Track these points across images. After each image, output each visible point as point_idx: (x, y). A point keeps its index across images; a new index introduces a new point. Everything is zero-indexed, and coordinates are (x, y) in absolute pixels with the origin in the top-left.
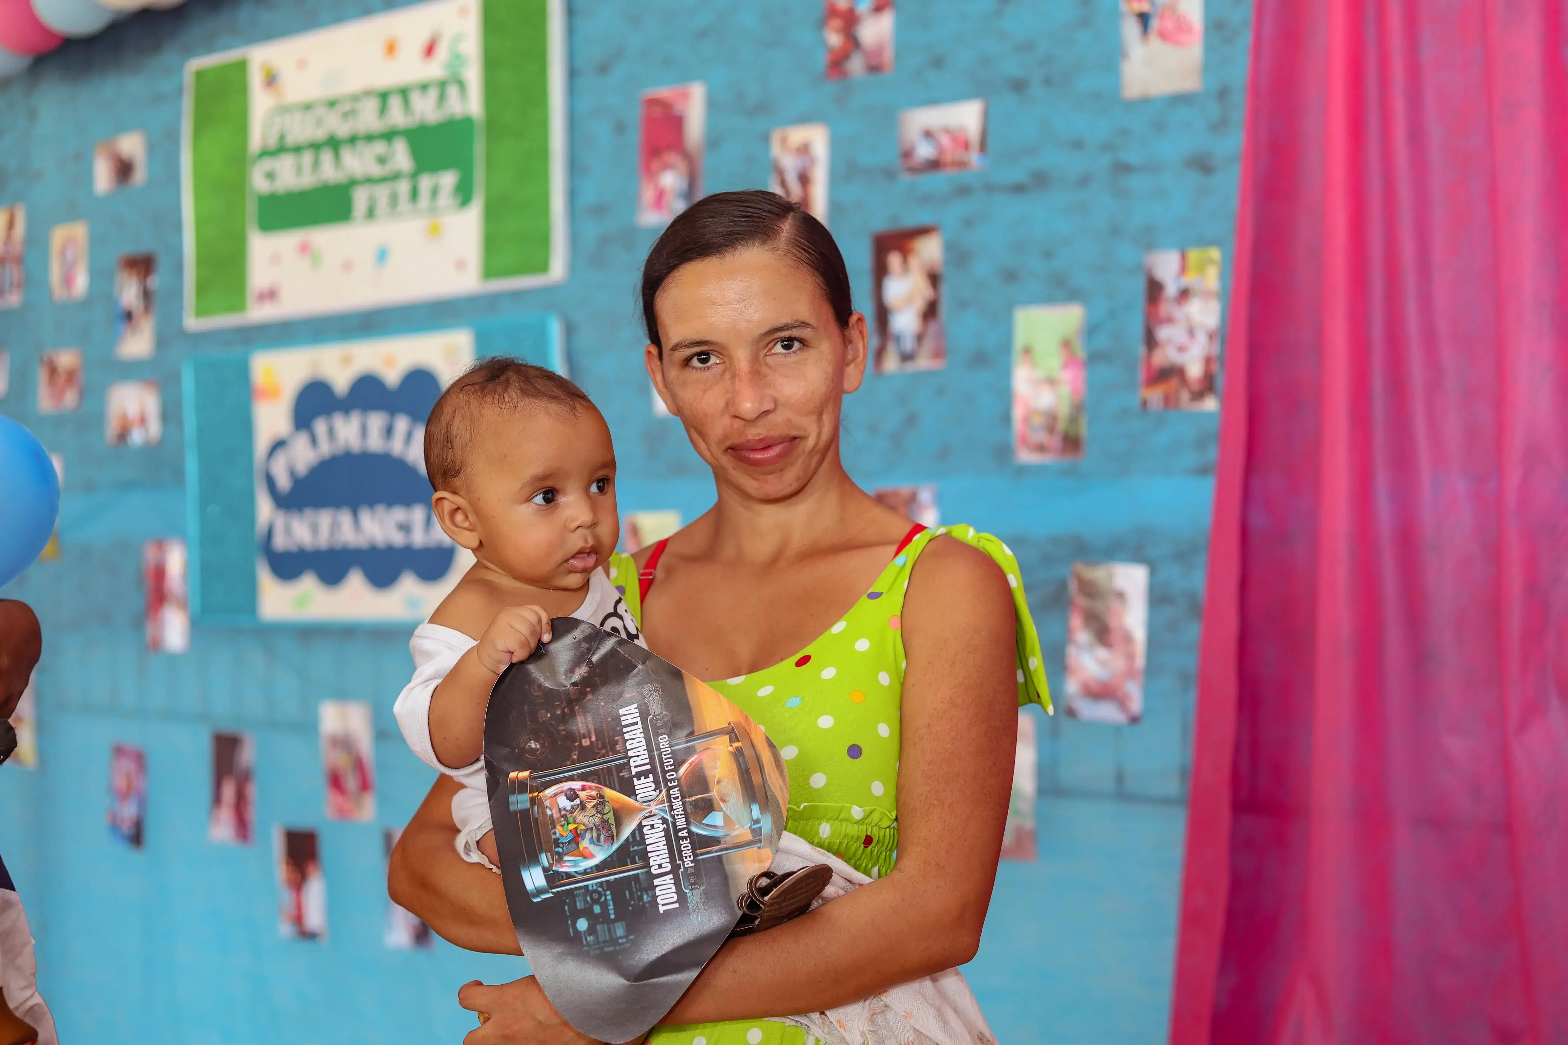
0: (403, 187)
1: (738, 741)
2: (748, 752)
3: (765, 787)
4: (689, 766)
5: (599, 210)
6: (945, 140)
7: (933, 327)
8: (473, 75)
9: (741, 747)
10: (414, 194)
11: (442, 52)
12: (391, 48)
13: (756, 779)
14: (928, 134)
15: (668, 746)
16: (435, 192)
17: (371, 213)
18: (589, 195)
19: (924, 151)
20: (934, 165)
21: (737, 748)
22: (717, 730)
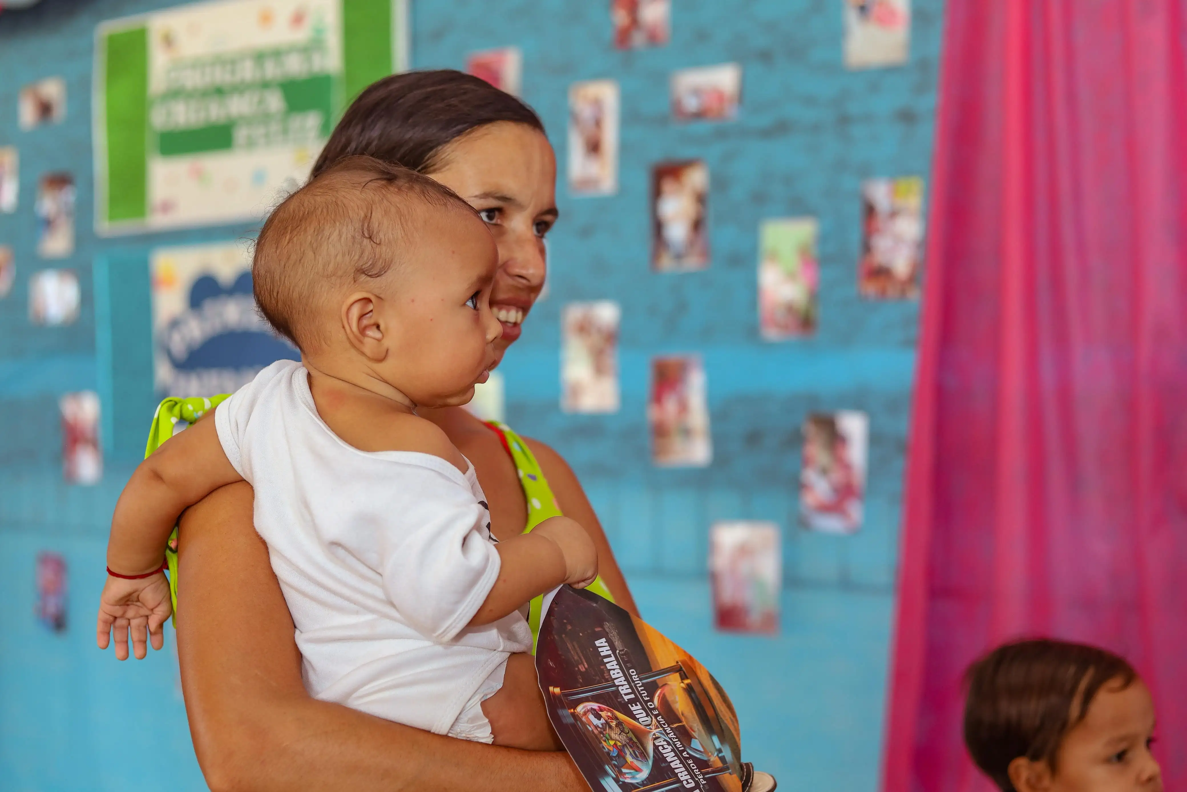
0: (276, 126)
1: (687, 678)
2: (697, 689)
3: (718, 719)
4: (659, 698)
9: (691, 684)
10: (285, 132)
11: (308, 22)
12: (266, 18)
13: (710, 713)
14: (695, 92)
15: (638, 679)
17: (251, 143)
19: (691, 104)
20: (699, 114)
21: (688, 685)
22: (668, 668)
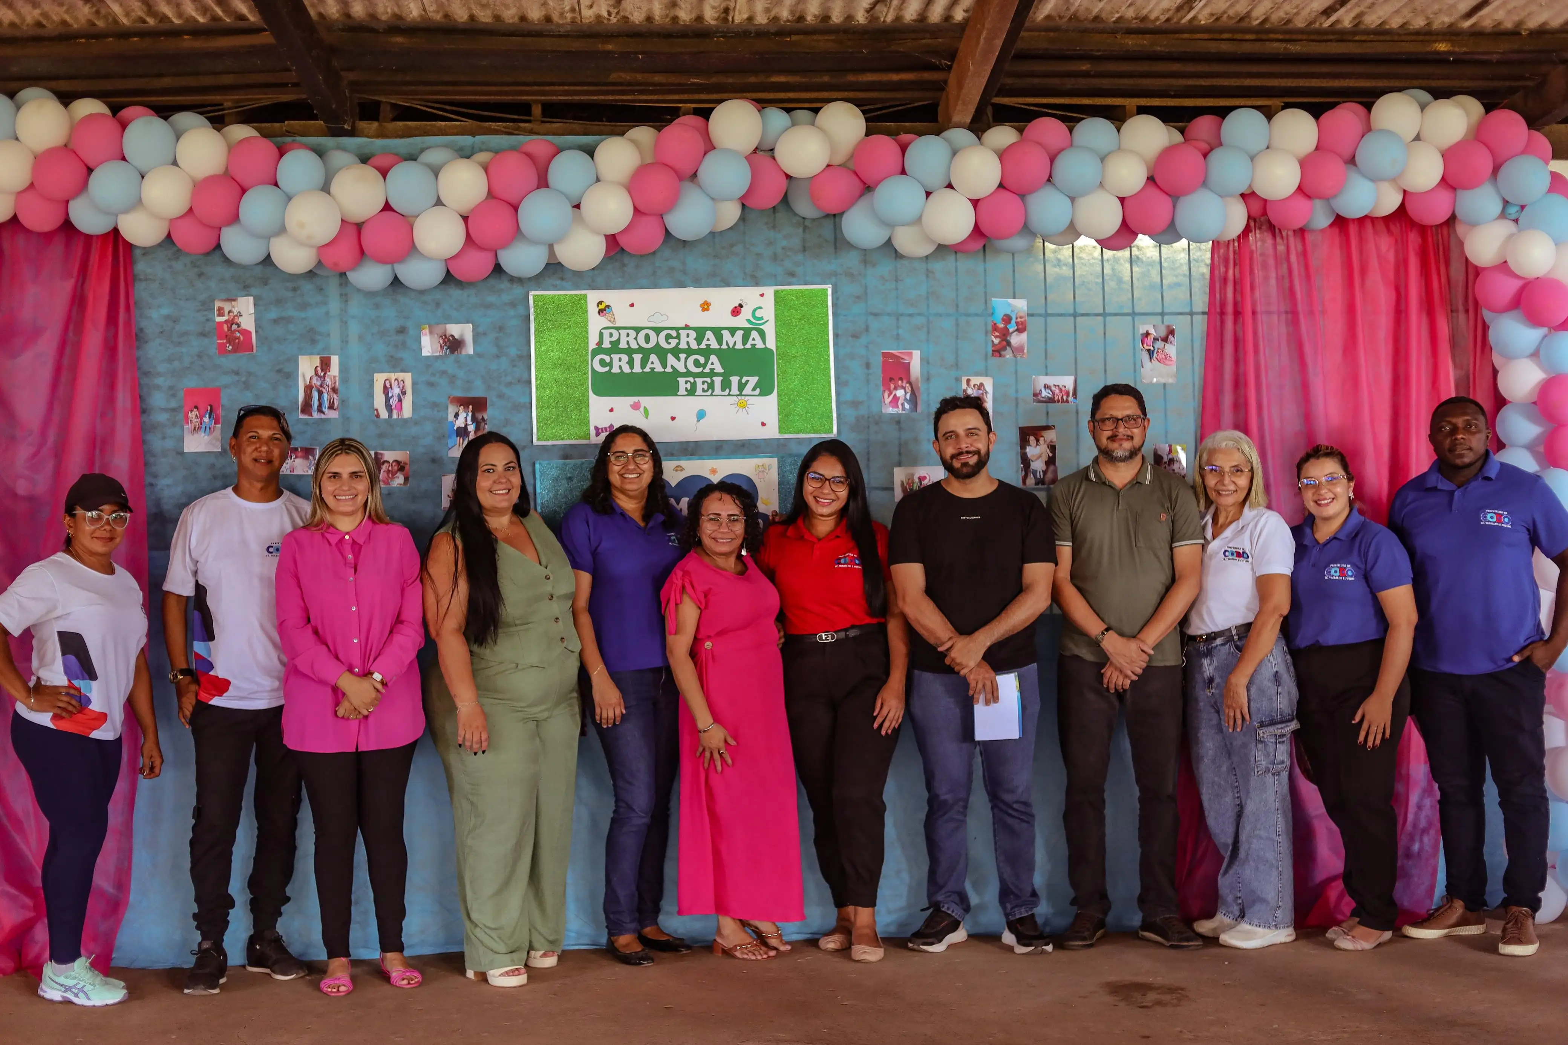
0: (718, 380)
5: (855, 404)
6: (1057, 391)
7: (1052, 468)
8: (770, 330)
10: (726, 385)
11: (746, 313)
12: (705, 306)
14: (1046, 387)
16: (742, 386)
17: (691, 392)
18: (848, 396)
19: (1045, 393)
20: (1051, 400)
